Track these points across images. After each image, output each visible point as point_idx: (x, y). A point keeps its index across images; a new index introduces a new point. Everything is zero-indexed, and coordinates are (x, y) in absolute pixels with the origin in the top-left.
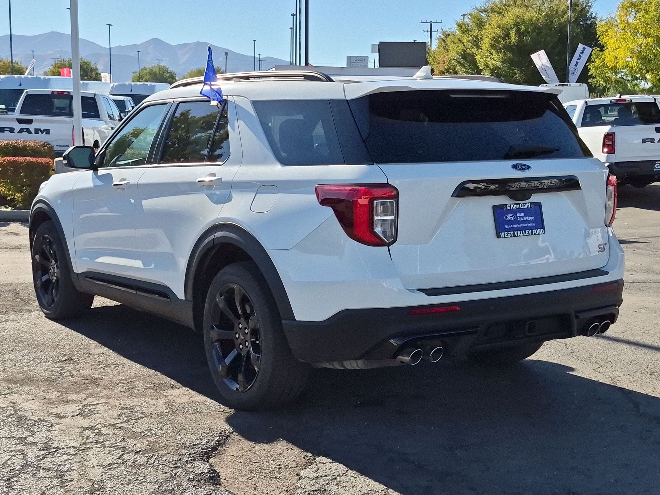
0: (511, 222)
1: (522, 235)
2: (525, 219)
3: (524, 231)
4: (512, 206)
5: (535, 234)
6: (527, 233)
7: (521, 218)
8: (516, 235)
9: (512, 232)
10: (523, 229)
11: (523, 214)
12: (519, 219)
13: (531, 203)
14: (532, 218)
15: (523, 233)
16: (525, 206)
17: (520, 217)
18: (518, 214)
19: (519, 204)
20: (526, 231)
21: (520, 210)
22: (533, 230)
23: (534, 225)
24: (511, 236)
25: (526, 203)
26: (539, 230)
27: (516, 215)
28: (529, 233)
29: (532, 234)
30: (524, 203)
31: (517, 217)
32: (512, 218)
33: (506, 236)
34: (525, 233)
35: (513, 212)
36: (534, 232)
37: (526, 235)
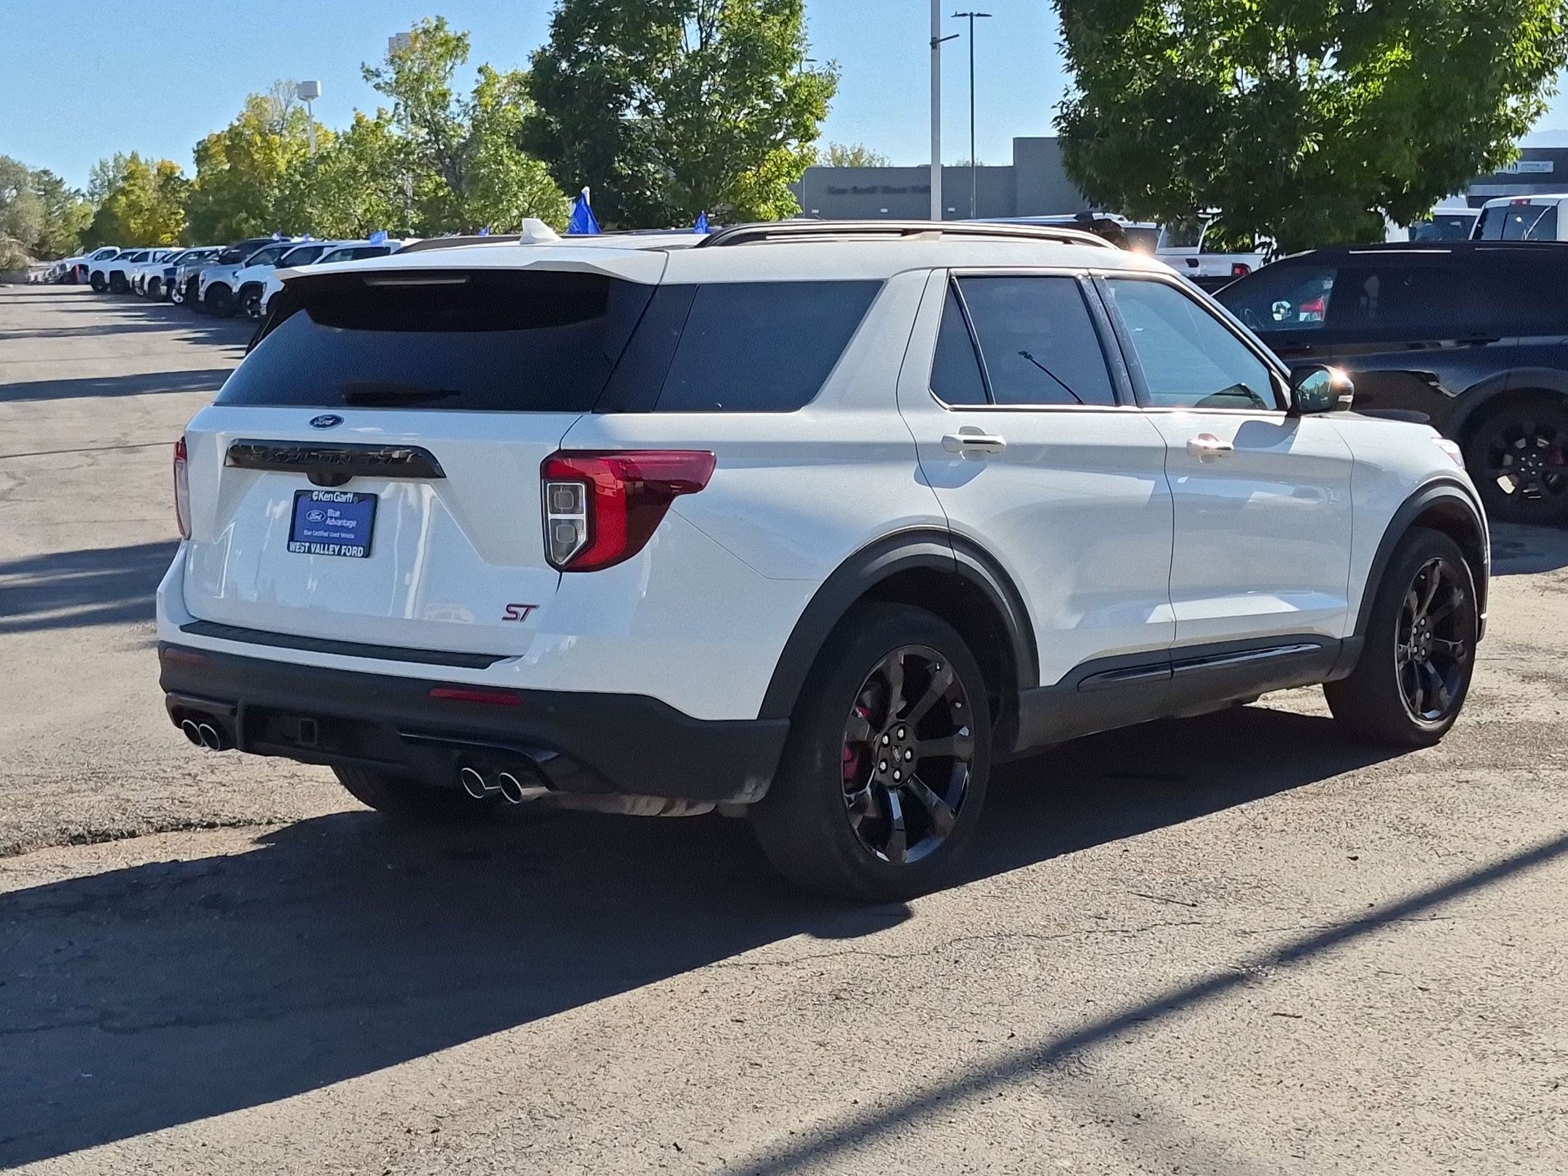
0: (314, 526)
1: (322, 552)
2: (339, 523)
3: (326, 546)
4: (321, 495)
5: (345, 555)
6: (331, 549)
7: (333, 520)
8: (313, 551)
9: (307, 544)
10: (325, 542)
11: (338, 514)
12: (329, 522)
13: (355, 494)
14: (352, 524)
15: (324, 549)
16: (343, 498)
17: (331, 518)
18: (330, 512)
19: (334, 493)
20: (331, 546)
21: (332, 504)
22: (344, 547)
23: (353, 537)
24: (304, 552)
25: (346, 493)
26: (354, 548)
27: (326, 513)
28: (334, 551)
29: (339, 554)
30: (341, 493)
31: (327, 517)
32: (319, 517)
33: (297, 550)
34: (328, 549)
35: (323, 506)
36: (343, 551)
37: (329, 555)
